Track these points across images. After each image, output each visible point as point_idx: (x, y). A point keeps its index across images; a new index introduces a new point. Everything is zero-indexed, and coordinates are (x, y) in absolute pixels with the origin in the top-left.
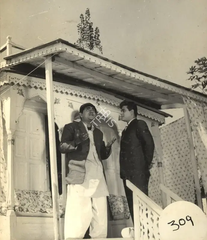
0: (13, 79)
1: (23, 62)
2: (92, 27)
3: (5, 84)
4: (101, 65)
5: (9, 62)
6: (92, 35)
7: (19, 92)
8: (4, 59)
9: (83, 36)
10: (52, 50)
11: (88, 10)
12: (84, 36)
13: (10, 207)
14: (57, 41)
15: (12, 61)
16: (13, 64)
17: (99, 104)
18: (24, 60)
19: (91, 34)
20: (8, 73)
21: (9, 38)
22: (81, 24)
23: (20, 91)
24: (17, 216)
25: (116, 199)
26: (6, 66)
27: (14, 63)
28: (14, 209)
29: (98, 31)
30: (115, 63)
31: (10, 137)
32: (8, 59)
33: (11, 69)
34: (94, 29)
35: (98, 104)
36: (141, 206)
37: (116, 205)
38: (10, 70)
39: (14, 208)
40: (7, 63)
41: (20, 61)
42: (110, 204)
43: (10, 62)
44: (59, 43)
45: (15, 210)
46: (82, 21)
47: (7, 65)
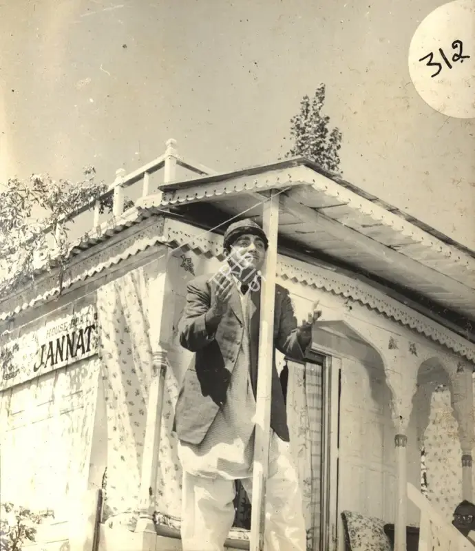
0: (177, 233)
1: (204, 200)
2: (326, 126)
3: (158, 243)
4: (382, 222)
5: (169, 196)
6: (322, 145)
7: (184, 264)
8: (160, 188)
9: (300, 144)
10: (279, 181)
11: (323, 88)
12: (303, 145)
13: (145, 513)
14: (295, 162)
15: (177, 196)
16: (180, 200)
17: (351, 308)
18: (208, 196)
19: (321, 142)
20: (166, 219)
21: (171, 143)
22: (299, 117)
23: (186, 262)
24: (158, 534)
25: (365, 524)
26: (161, 205)
27: (183, 198)
28: (152, 517)
29: (340, 137)
30: (411, 220)
31: (158, 359)
32: (169, 190)
33: (171, 210)
34: (330, 131)
35: (349, 308)
36: (436, 545)
37: (364, 536)
38: (169, 212)
39: (154, 516)
40: (164, 199)
41: (199, 197)
42: (349, 533)
43: (173, 197)
44: (299, 165)
45: (155, 522)
46: (304, 112)
47: (165, 203)
